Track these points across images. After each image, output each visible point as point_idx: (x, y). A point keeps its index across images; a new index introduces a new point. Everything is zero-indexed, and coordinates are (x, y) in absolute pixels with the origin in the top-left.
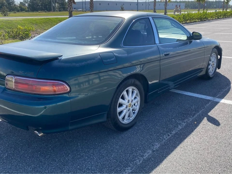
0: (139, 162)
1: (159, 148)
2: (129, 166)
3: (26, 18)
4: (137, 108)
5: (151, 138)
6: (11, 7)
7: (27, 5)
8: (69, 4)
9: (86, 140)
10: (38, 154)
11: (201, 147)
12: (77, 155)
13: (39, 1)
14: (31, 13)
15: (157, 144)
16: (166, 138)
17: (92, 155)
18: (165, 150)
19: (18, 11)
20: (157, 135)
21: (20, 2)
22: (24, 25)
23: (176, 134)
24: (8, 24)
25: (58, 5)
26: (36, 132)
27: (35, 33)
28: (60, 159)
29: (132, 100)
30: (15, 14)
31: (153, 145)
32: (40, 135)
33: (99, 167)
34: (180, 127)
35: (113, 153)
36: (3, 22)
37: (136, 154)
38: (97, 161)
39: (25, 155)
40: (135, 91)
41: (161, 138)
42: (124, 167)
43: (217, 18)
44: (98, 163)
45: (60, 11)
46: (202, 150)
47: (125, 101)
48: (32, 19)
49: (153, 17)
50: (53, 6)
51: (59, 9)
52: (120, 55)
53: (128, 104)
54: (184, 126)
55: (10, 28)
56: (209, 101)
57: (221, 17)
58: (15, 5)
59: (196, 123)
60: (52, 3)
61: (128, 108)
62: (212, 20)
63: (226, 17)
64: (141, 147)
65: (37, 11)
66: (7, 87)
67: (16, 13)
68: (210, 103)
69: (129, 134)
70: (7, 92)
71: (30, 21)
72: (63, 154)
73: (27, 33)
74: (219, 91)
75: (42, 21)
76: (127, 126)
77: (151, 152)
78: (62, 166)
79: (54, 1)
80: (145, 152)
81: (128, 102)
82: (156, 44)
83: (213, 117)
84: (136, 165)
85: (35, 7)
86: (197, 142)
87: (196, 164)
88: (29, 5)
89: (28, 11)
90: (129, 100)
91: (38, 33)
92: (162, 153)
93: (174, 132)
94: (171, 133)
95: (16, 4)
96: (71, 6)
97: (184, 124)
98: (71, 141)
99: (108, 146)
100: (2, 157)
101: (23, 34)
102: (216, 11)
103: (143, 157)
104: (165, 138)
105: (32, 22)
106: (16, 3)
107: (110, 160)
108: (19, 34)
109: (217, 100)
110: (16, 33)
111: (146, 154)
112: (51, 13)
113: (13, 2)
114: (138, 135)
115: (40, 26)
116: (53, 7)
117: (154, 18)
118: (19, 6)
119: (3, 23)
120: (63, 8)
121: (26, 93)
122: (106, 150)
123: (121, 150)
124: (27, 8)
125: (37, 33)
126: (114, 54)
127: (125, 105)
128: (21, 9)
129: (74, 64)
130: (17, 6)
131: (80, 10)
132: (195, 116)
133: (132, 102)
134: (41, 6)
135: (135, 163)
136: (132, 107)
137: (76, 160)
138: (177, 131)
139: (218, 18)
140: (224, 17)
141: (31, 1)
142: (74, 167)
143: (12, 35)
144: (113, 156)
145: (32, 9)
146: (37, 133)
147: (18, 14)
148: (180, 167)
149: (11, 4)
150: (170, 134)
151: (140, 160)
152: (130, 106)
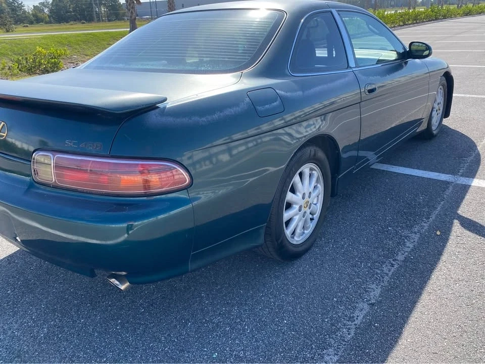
0: (349, 334)
1: (380, 296)
2: (331, 347)
3: (49, 35)
4: (318, 208)
5: (356, 273)
6: (18, 15)
7: (46, 10)
8: (130, 5)
9: (217, 284)
10: (117, 326)
11: (473, 289)
12: (205, 323)
13: (69, 3)
14: (56, 26)
15: (374, 286)
16: (389, 271)
17: (239, 320)
18: (397, 300)
19: (31, 23)
20: (367, 265)
21: (34, 6)
22: (46, 47)
23: (406, 260)
24: (17, 47)
25: (106, 10)
26: (113, 280)
27: (69, 62)
28: (169, 335)
29: (310, 193)
30: (27, 28)
31: (367, 291)
32: (123, 287)
33: (262, 351)
34: (410, 245)
35: (283, 313)
36: (5, 42)
37: (337, 313)
38: (253, 336)
39: (88, 329)
40: (314, 172)
41: (379, 272)
42: (319, 348)
43: (401, 24)
44: (256, 341)
45: (109, 21)
46: (478, 297)
47: (297, 196)
48: (61, 36)
49: (338, 11)
50: (96, 11)
51: (108, 17)
52: (288, 94)
53: (303, 202)
54: (416, 240)
55: (20, 54)
56: (447, 183)
57: (410, 22)
58: (25, 12)
59: (438, 233)
60: (94, 5)
61: (303, 210)
62: (393, 27)
63: (418, 21)
64: (342, 297)
65: (67, 22)
66: (38, 179)
67: (27, 26)
68: (451, 188)
69: (305, 267)
70: (37, 191)
71: (56, 39)
72: (172, 322)
73: (55, 61)
74: (460, 163)
75: (79, 38)
76: (301, 249)
77: (366, 306)
78: (178, 352)
79: (98, 2)
80: (354, 309)
81: (303, 198)
82: (351, 68)
83: (470, 218)
84: (344, 343)
85: (63, 14)
86: (459, 278)
87: (477, 333)
88: (51, 11)
89: (50, 22)
90: (304, 194)
91: (74, 63)
92: (392, 309)
93: (401, 257)
94: (395, 260)
95: (26, 10)
96: (133, 8)
97: (416, 237)
98: (185, 287)
99: (270, 298)
100: (38, 336)
101: (48, 63)
102: (396, 11)
103: (354, 321)
104: (387, 272)
105: (60, 42)
106: (26, 8)
107: (284, 333)
108: (40, 64)
109: (462, 180)
110: (34, 61)
111: (357, 313)
112: (94, 24)
113: (20, 6)
114: (327, 269)
115: (76, 49)
116: (96, 14)
117: (340, 12)
118: (32, 14)
119: (4, 44)
120: (115, 14)
121: (87, 193)
122: (267, 307)
123: (301, 306)
124: (47, 18)
125: (73, 61)
126: (277, 91)
127: (296, 204)
128: (36, 19)
129: (196, 119)
130: (28, 13)
131: (147, 19)
132: (431, 219)
133: (309, 197)
134: (74, 11)
135: (341, 336)
136: (309, 208)
137: (206, 336)
138: (406, 253)
139: (405, 24)
140: (415, 22)
141: (54, 4)
142: (206, 355)
143: (26, 66)
144: (286, 322)
145: (57, 17)
146: (117, 282)
147: (31, 28)
148: (445, 344)
149: (16, 11)
150: (393, 260)
151: (349, 329)
152: (307, 207)
